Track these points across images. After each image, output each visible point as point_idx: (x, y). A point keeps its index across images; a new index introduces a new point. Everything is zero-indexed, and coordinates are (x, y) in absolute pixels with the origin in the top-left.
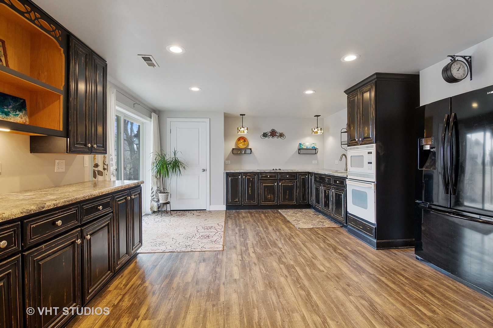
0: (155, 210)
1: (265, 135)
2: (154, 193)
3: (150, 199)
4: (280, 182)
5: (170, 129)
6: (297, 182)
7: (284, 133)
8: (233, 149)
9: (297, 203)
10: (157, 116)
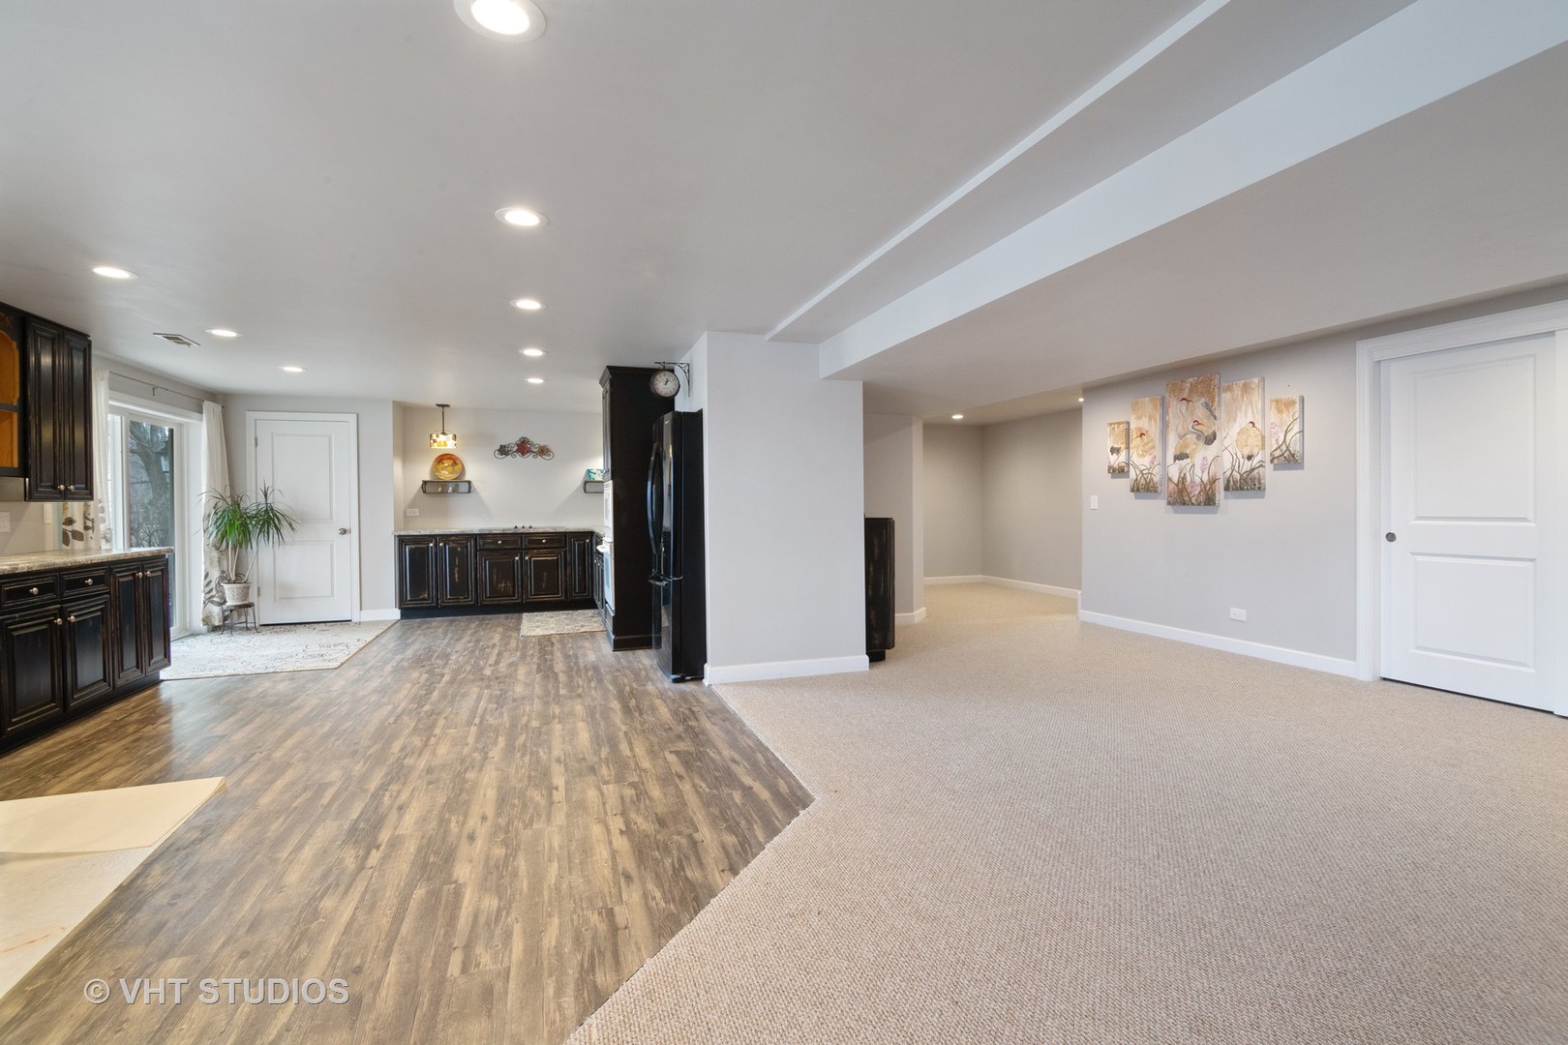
0: (217, 624)
1: (503, 451)
2: (213, 585)
3: (203, 599)
4: (526, 554)
5: (256, 439)
6: (565, 552)
7: (551, 447)
8: (425, 483)
9: (566, 597)
10: (218, 408)
